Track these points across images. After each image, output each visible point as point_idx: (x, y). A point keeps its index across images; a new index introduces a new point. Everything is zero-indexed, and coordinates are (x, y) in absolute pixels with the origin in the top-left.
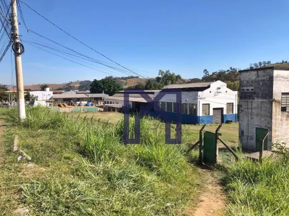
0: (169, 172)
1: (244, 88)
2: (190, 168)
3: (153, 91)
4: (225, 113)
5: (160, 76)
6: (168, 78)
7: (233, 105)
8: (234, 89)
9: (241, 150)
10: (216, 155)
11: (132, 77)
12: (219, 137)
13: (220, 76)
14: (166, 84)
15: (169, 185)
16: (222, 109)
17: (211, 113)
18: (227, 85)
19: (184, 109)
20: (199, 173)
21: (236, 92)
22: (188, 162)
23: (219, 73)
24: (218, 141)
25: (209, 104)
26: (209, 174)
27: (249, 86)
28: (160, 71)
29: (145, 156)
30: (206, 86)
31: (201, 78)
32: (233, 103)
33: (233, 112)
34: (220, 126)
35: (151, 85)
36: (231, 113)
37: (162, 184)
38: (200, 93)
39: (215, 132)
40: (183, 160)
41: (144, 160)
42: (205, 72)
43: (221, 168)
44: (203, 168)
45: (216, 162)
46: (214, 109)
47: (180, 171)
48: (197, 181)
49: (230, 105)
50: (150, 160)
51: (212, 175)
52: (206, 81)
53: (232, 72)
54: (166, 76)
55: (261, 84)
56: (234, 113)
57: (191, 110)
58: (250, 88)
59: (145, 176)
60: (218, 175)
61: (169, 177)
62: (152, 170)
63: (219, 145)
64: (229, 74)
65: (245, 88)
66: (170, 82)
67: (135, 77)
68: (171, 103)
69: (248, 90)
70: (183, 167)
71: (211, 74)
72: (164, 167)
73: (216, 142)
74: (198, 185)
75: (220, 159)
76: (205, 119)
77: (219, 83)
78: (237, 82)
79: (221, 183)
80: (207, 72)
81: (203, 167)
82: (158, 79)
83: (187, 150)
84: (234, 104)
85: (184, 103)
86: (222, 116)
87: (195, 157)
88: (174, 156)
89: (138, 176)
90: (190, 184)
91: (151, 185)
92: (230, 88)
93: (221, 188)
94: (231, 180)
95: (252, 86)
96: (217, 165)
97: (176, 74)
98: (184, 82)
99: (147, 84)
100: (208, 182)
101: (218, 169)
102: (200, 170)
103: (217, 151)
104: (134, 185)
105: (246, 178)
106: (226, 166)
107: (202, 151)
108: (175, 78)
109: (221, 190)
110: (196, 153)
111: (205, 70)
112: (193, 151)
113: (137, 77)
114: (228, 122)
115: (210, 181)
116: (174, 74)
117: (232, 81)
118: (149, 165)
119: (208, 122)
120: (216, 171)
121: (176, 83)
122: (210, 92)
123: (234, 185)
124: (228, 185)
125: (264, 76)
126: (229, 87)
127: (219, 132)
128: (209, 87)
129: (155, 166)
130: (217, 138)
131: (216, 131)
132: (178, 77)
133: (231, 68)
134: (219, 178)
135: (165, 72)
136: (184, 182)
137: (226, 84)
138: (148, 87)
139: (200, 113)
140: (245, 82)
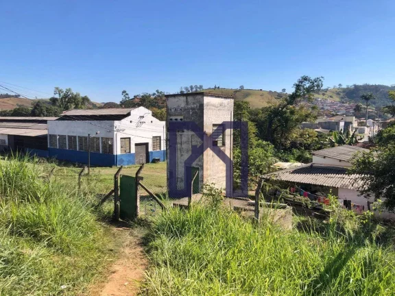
0: (68, 239)
1: (171, 118)
2: (100, 228)
3: (45, 118)
4: (150, 149)
5: (57, 96)
6: (70, 100)
7: (160, 139)
8: (161, 119)
9: (167, 196)
10: (136, 207)
11: (7, 96)
12: (140, 182)
13: (144, 101)
14: (67, 109)
15: (67, 258)
16: (146, 144)
17: (133, 151)
18: (153, 113)
19: (95, 145)
20: (114, 234)
21: (164, 123)
22: (98, 220)
23: (142, 96)
24: (139, 187)
25: (130, 138)
26: (127, 233)
27: (178, 115)
28: (57, 88)
29: (26, 221)
30: (125, 114)
31: (119, 103)
32: (160, 137)
33: (160, 148)
34: (141, 168)
35: (42, 110)
36: (158, 150)
37: (56, 258)
38: (116, 123)
39: (134, 176)
40: (90, 218)
41: (25, 227)
42: (124, 94)
43: (143, 223)
44: (119, 227)
45: (136, 215)
46: (136, 145)
47: (85, 235)
48: (111, 246)
49: (157, 139)
50: (36, 225)
51: (131, 234)
52: (125, 107)
53: (159, 96)
54: (66, 96)
55: (191, 113)
56: (162, 149)
57: (104, 147)
58: (179, 118)
59: (27, 251)
60: (140, 232)
61: (68, 247)
62: (39, 241)
63: (141, 192)
64: (155, 98)
65: (174, 118)
66: (73, 107)
67: (13, 96)
68: (75, 137)
69: (176, 119)
70: (91, 229)
71: (131, 97)
72: (59, 232)
73: (136, 190)
74: (111, 250)
75: (142, 211)
76: (124, 159)
77: (142, 110)
78: (164, 110)
79: (143, 243)
80: (127, 94)
81: (119, 225)
82: (54, 101)
83: (96, 203)
84: (162, 138)
85: (94, 138)
86: (147, 153)
87: (109, 213)
88: (75, 215)
89: (12, 253)
90: (100, 251)
91: (35, 264)
92: (157, 117)
93: (142, 249)
94: (154, 237)
95: (181, 115)
96: (138, 220)
97: (82, 95)
98: (94, 106)
99: (35, 108)
100: (125, 244)
101: (139, 224)
102: (115, 229)
103: (138, 200)
104: (5, 268)
105: (172, 232)
106: (150, 218)
107: (118, 203)
108: (80, 100)
109: (142, 252)
110: (109, 207)
111: (124, 92)
112: (105, 203)
113: (17, 96)
114: (154, 161)
115: (128, 242)
116: (79, 95)
117: (160, 108)
118: (34, 233)
119: (129, 162)
120: (137, 227)
121: (82, 108)
122: (131, 122)
123: (157, 242)
124: (150, 244)
125: (194, 103)
126: (154, 115)
127: (140, 175)
128: (129, 114)
129: (44, 234)
130: (137, 184)
131: (137, 174)
132: (85, 99)
133: (157, 91)
134: (140, 236)
135: (64, 90)
136: (90, 249)
137: (150, 112)
138: (37, 111)
139: (118, 151)
140: (173, 110)
